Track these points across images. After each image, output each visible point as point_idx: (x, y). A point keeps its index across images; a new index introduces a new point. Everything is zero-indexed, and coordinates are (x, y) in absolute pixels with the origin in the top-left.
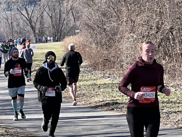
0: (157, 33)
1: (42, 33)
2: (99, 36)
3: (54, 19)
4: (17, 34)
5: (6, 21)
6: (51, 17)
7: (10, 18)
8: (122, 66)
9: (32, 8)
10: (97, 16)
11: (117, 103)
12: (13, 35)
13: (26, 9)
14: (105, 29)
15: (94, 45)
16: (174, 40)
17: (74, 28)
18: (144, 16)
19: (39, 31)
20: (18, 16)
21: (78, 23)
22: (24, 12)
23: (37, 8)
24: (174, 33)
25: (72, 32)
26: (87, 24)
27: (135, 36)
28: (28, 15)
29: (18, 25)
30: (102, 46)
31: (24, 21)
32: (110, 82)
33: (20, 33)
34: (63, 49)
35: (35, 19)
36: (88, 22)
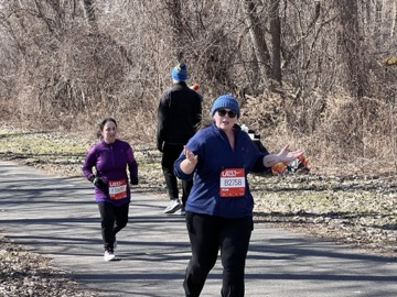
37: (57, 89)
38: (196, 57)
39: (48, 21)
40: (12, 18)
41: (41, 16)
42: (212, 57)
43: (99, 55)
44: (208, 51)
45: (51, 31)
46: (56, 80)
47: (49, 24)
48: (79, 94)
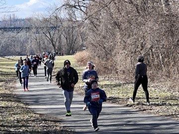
0: (141, 50)
1: (60, 49)
2: (100, 52)
3: (68, 40)
4: (43, 49)
5: (35, 40)
6: (66, 38)
7: (38, 38)
8: (117, 72)
9: (53, 32)
10: (99, 38)
11: (115, 98)
12: (40, 50)
13: (49, 33)
14: (104, 47)
15: (97, 58)
16: (153, 55)
17: (82, 46)
18: (132, 39)
19: (58, 48)
20: (44, 37)
21: (85, 43)
22: (48, 35)
23: (57, 32)
24: (153, 50)
25: (81, 48)
26: (92, 44)
27: (126, 52)
28: (51, 36)
29: (44, 43)
30: (103, 59)
31: (48, 40)
32: (109, 83)
33: (45, 49)
34: (75, 60)
35: (56, 39)
36: (93, 42)
37: (143, 53)
39: (136, 6)
40: (112, 4)
41: (131, 3)
43: (173, 29)
45: (139, 13)
46: (142, 47)
47: (137, 8)
48: (158, 57)
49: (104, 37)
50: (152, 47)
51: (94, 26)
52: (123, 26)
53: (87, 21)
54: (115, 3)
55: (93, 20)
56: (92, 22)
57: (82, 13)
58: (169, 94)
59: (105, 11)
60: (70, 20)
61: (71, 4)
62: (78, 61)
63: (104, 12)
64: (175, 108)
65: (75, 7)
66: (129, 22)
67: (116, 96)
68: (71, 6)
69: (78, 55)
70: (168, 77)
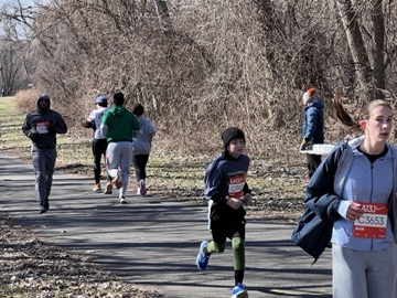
0: (122, 88)
2: (56, 91)
3: (4, 72)
10: (54, 69)
11: (80, 165)
14: (63, 85)
16: (141, 97)
17: (28, 81)
18: (109, 70)
21: (31, 77)
24: (142, 89)
25: (25, 86)
26: (43, 78)
27: (98, 92)
32: (71, 142)
34: (16, 104)
36: (44, 75)
37: (126, 93)
38: (289, 58)
39: (116, 18)
40: (76, 14)
41: (108, 12)
42: (307, 58)
43: (175, 55)
44: (302, 51)
45: (119, 28)
46: (124, 83)
47: (116, 21)
48: (150, 100)
49: (63, 68)
50: (140, 84)
51: (47, 49)
52: (94, 50)
53: (35, 42)
54: (82, 13)
55: (46, 40)
56: (44, 44)
57: (28, 29)
58: (167, 160)
59: (65, 26)
60: (8, 39)
61: (9, 13)
62: (21, 106)
63: (63, 28)
64: (177, 182)
65: (15, 18)
66: (104, 44)
67: (83, 162)
68: (9, 17)
69: (22, 95)
70: (166, 132)
